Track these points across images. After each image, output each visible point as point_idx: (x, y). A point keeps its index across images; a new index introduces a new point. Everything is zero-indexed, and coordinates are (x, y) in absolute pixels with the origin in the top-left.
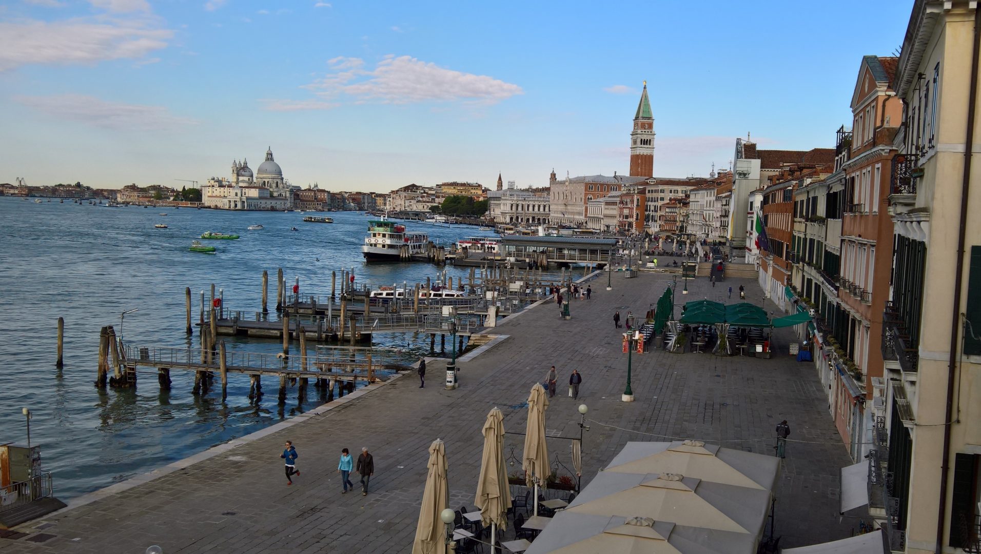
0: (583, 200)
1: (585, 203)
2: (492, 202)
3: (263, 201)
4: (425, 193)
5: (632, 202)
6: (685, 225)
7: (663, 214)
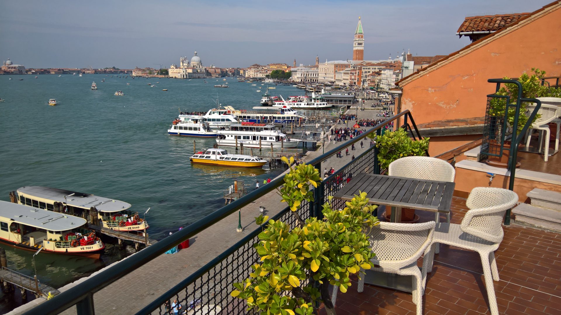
0: (333, 72)
1: (334, 73)
2: (293, 73)
3: (195, 74)
4: (263, 69)
5: (356, 73)
6: (379, 84)
7: (370, 78)
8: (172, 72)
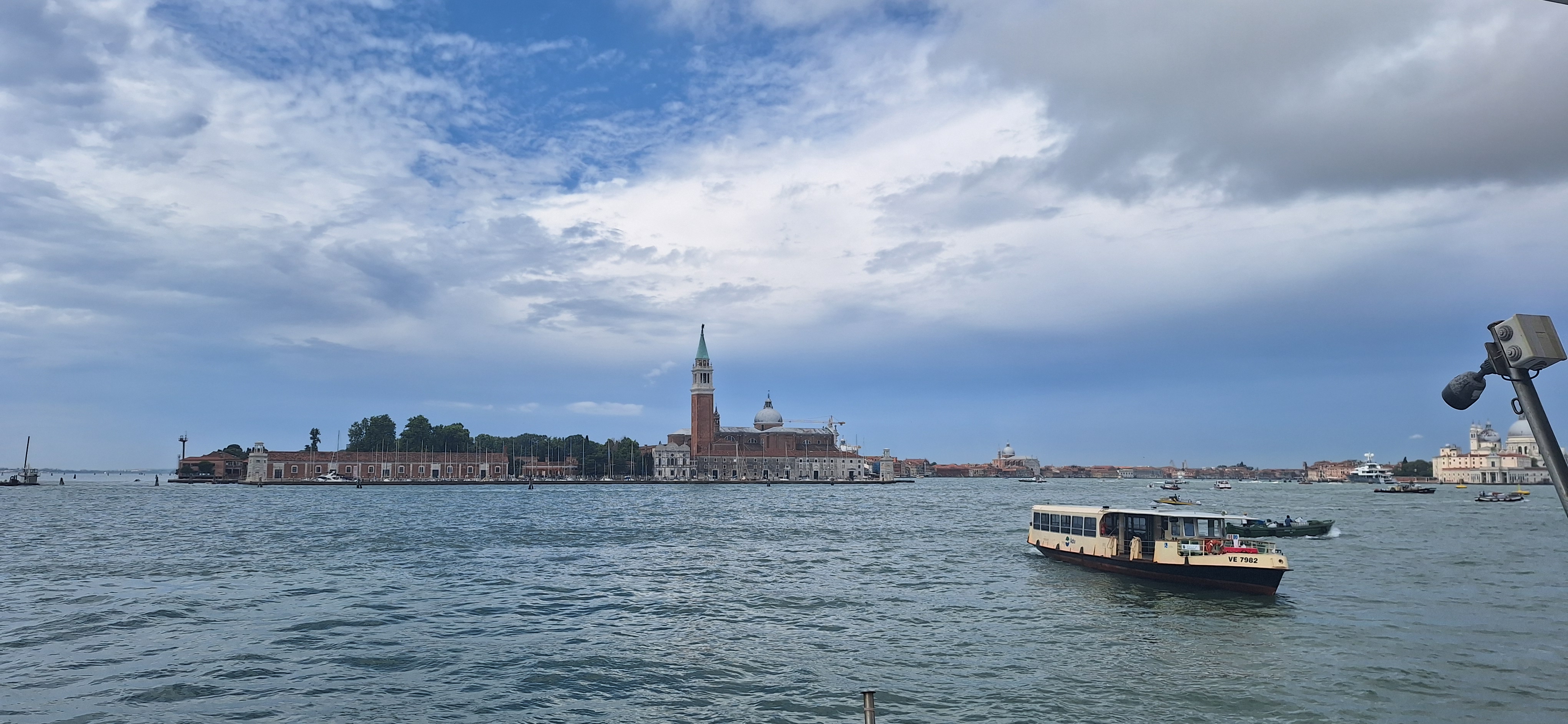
8: (1445, 466)
